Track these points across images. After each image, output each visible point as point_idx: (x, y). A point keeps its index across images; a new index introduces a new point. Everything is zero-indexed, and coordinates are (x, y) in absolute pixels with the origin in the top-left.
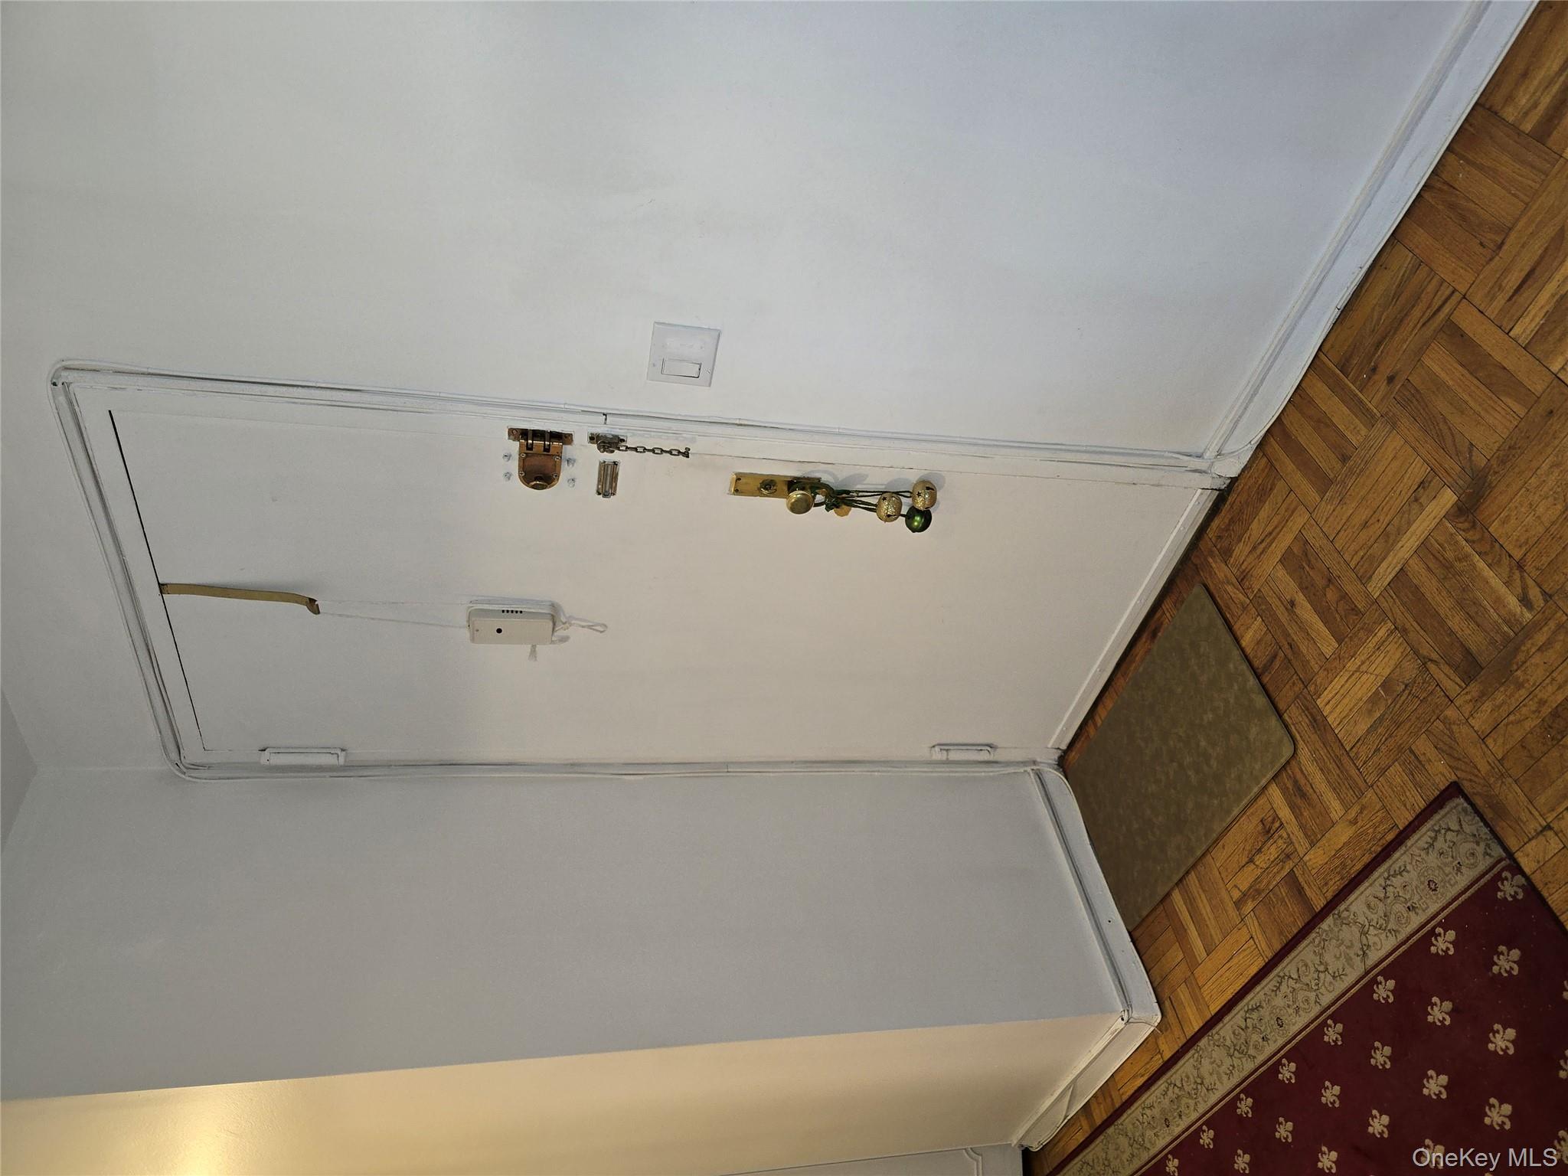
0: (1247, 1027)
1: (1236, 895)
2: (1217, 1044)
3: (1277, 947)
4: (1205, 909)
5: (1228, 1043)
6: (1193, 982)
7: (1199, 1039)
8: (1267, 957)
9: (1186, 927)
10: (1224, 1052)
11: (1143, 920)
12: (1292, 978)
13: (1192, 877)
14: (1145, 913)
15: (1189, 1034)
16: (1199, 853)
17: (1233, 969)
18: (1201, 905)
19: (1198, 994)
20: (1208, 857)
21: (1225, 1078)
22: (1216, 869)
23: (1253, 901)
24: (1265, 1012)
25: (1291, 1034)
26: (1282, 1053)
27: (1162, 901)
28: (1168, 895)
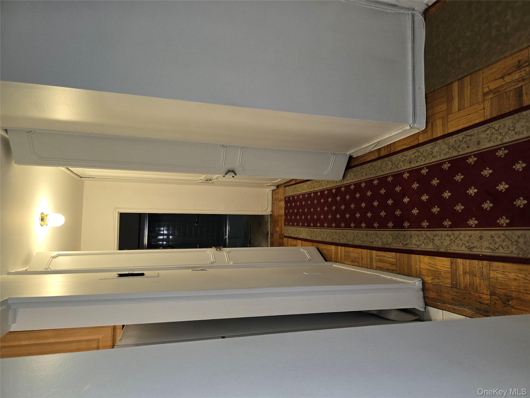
0: (462, 141)
1: (486, 90)
2: (445, 143)
3: (494, 115)
4: (467, 92)
5: (451, 144)
6: (446, 119)
7: (438, 140)
8: (487, 118)
9: (454, 97)
10: (447, 146)
11: (435, 91)
12: (495, 129)
13: (468, 79)
14: (436, 88)
15: (435, 136)
16: (477, 69)
17: (468, 118)
18: (466, 90)
19: (446, 124)
20: (481, 72)
21: (443, 155)
22: (482, 77)
23: (493, 95)
24: (474, 138)
25: (481, 148)
26: (473, 153)
27: (449, 84)
28: (452, 83)
